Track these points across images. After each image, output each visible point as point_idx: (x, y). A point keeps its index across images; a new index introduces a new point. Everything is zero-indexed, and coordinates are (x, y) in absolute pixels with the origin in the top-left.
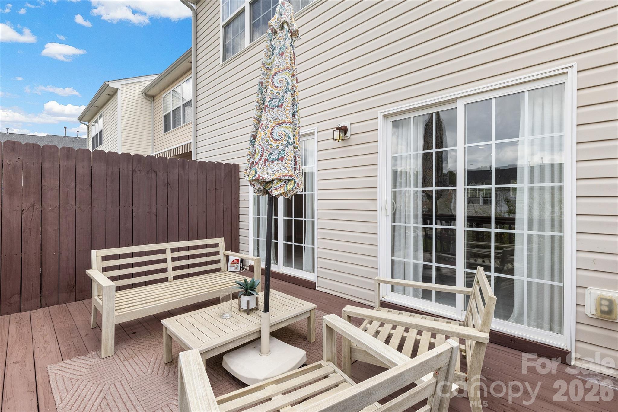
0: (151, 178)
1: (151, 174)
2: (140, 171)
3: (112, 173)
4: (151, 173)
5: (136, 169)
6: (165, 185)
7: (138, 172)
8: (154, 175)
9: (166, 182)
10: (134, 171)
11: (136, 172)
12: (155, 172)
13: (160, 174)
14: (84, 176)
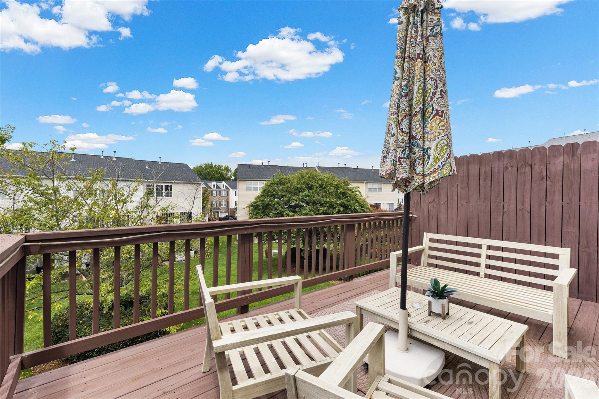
0: (525, 172)
1: (525, 169)
2: (512, 167)
3: (485, 172)
4: (525, 167)
5: (508, 166)
6: (543, 179)
7: (510, 168)
8: (528, 169)
9: (544, 174)
10: (505, 168)
11: (507, 168)
12: (529, 165)
13: (536, 167)
14: (463, 177)
